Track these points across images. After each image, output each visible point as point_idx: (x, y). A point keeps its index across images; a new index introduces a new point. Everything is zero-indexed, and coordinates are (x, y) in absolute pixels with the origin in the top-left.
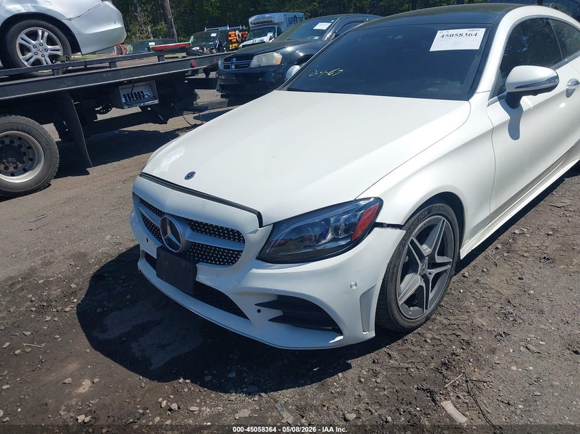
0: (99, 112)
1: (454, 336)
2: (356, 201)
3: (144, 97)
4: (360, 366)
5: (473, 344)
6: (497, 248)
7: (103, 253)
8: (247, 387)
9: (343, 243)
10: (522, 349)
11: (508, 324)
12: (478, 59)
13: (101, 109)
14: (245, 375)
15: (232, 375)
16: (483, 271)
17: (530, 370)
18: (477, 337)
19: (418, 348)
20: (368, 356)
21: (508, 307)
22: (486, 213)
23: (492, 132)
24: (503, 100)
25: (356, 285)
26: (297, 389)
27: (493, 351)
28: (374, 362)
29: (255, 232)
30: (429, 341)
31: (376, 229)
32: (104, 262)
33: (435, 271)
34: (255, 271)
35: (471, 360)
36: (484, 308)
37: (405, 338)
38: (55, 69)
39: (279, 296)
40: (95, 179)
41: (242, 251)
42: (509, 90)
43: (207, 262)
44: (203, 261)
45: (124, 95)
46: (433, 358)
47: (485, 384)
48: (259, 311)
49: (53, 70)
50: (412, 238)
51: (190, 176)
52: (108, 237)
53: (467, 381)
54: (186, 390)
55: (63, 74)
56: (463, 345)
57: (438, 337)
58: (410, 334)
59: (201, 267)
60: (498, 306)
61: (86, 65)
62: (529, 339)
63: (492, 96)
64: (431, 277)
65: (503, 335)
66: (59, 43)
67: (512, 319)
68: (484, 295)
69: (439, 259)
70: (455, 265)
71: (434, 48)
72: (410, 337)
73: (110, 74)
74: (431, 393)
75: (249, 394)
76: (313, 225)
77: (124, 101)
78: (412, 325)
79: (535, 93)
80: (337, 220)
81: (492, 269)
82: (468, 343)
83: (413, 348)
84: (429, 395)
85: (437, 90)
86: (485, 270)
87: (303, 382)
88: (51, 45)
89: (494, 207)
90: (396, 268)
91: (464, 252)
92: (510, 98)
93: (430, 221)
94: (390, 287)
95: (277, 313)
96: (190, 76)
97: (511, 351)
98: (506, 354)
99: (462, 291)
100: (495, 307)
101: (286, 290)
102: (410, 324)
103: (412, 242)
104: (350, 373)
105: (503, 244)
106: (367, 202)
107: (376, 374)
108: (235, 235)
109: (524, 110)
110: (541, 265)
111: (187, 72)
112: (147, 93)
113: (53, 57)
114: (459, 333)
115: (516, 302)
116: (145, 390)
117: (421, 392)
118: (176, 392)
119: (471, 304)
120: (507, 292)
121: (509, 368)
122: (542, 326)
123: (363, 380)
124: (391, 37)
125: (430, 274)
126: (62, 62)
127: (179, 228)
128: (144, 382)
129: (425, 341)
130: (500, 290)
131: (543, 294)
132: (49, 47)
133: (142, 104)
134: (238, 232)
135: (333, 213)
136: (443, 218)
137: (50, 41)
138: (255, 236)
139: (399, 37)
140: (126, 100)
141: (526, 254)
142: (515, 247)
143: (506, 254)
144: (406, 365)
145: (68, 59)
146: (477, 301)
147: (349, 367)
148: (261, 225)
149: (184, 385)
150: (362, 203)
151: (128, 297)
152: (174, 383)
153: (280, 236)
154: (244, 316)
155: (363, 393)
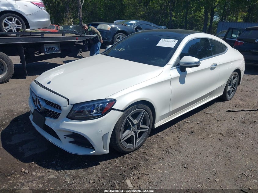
0: (36, 54)
1: (143, 157)
2: (105, 99)
3: (55, 50)
4: (103, 164)
5: (149, 161)
6: (176, 126)
7: (20, 111)
8: (57, 167)
9: (98, 114)
10: (166, 164)
11: (166, 155)
12: (172, 51)
13: (37, 53)
14: (59, 163)
15: (54, 162)
16: (166, 134)
17: (165, 172)
18: (152, 158)
19: (127, 160)
20: (108, 161)
21: (169, 149)
22: (167, 111)
23: (171, 80)
24: (179, 68)
25: (101, 131)
26: (76, 170)
27: (155, 164)
28: (109, 163)
29: (66, 106)
30: (133, 158)
31: (112, 111)
32: (20, 114)
33: (140, 131)
34: (65, 122)
35: (145, 166)
36: (160, 148)
37: (125, 156)
38: (17, 34)
39: (73, 133)
40: (28, 81)
41: (60, 114)
42: (181, 65)
43: (49, 117)
44: (48, 116)
45: (46, 48)
46: (131, 164)
47: (146, 175)
48: (65, 138)
49: (16, 35)
50: (128, 116)
51: (49, 83)
52: (25, 105)
53: (139, 174)
54: (34, 166)
55: (20, 36)
56: (145, 160)
57: (137, 157)
58: (127, 155)
59: (47, 118)
60: (166, 148)
61: (31, 34)
62: (170, 161)
63: (174, 66)
64: (138, 133)
65: (162, 159)
66: (21, 24)
67: (168, 153)
68: (162, 143)
69: (142, 126)
70: (150, 130)
71: (158, 45)
72: (127, 156)
73: (40, 39)
74: (124, 176)
75: (57, 170)
76: (88, 107)
77: (46, 50)
78: (128, 151)
79: (191, 67)
80: (98, 106)
81: (170, 134)
82: (147, 160)
83: (126, 160)
84: (123, 177)
85: (154, 61)
86: (167, 134)
87: (79, 168)
88: (17, 24)
89: (172, 109)
90: (120, 127)
91: (157, 125)
92: (182, 68)
93: (137, 110)
94: (117, 134)
95: (72, 140)
96: (77, 43)
97: (162, 164)
98: (159, 166)
99: (154, 141)
100: (164, 148)
101: (74, 130)
102: (127, 150)
103: (128, 118)
104: (98, 167)
105: (179, 125)
106: (110, 100)
107: (108, 168)
108: (58, 107)
109: (187, 73)
110: (189, 135)
111: (76, 41)
112: (56, 48)
113: (18, 30)
114: (146, 156)
115: (173, 147)
116: (18, 165)
117: (121, 176)
118: (30, 166)
119: (156, 146)
120: (171, 143)
121: (157, 171)
122: (178, 157)
123: (102, 169)
124: (145, 39)
125: (138, 131)
126: (21, 32)
127: (41, 102)
128: (18, 162)
129: (132, 157)
130: (169, 142)
131: (184, 145)
132: (16, 25)
133: (53, 53)
134: (59, 105)
135: (97, 103)
136: (144, 110)
137: (17, 23)
138: (66, 108)
139: (148, 39)
140: (47, 50)
141: (186, 130)
142: (183, 127)
143: (178, 129)
144: (120, 165)
145: (24, 31)
146: (159, 145)
147: (99, 164)
148: (68, 104)
149: (34, 164)
150: (108, 100)
151: (25, 129)
152: (30, 163)
153: (76, 109)
154: (60, 140)
155: (100, 174)
